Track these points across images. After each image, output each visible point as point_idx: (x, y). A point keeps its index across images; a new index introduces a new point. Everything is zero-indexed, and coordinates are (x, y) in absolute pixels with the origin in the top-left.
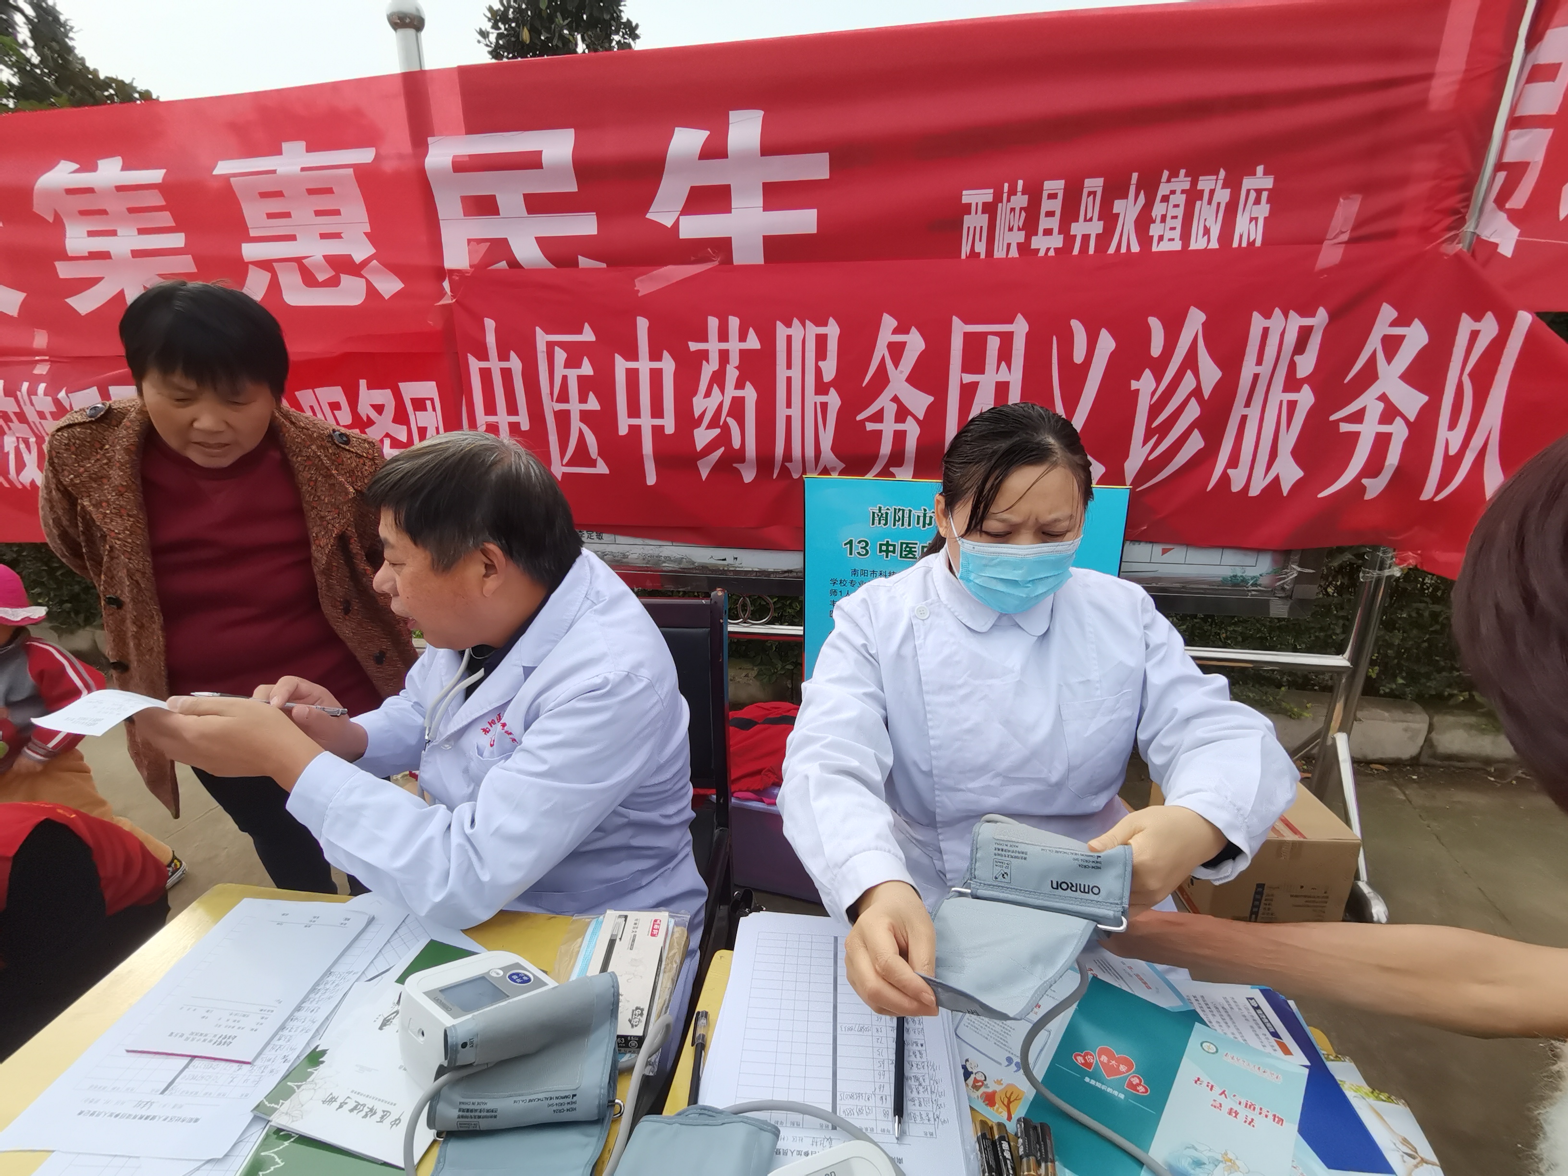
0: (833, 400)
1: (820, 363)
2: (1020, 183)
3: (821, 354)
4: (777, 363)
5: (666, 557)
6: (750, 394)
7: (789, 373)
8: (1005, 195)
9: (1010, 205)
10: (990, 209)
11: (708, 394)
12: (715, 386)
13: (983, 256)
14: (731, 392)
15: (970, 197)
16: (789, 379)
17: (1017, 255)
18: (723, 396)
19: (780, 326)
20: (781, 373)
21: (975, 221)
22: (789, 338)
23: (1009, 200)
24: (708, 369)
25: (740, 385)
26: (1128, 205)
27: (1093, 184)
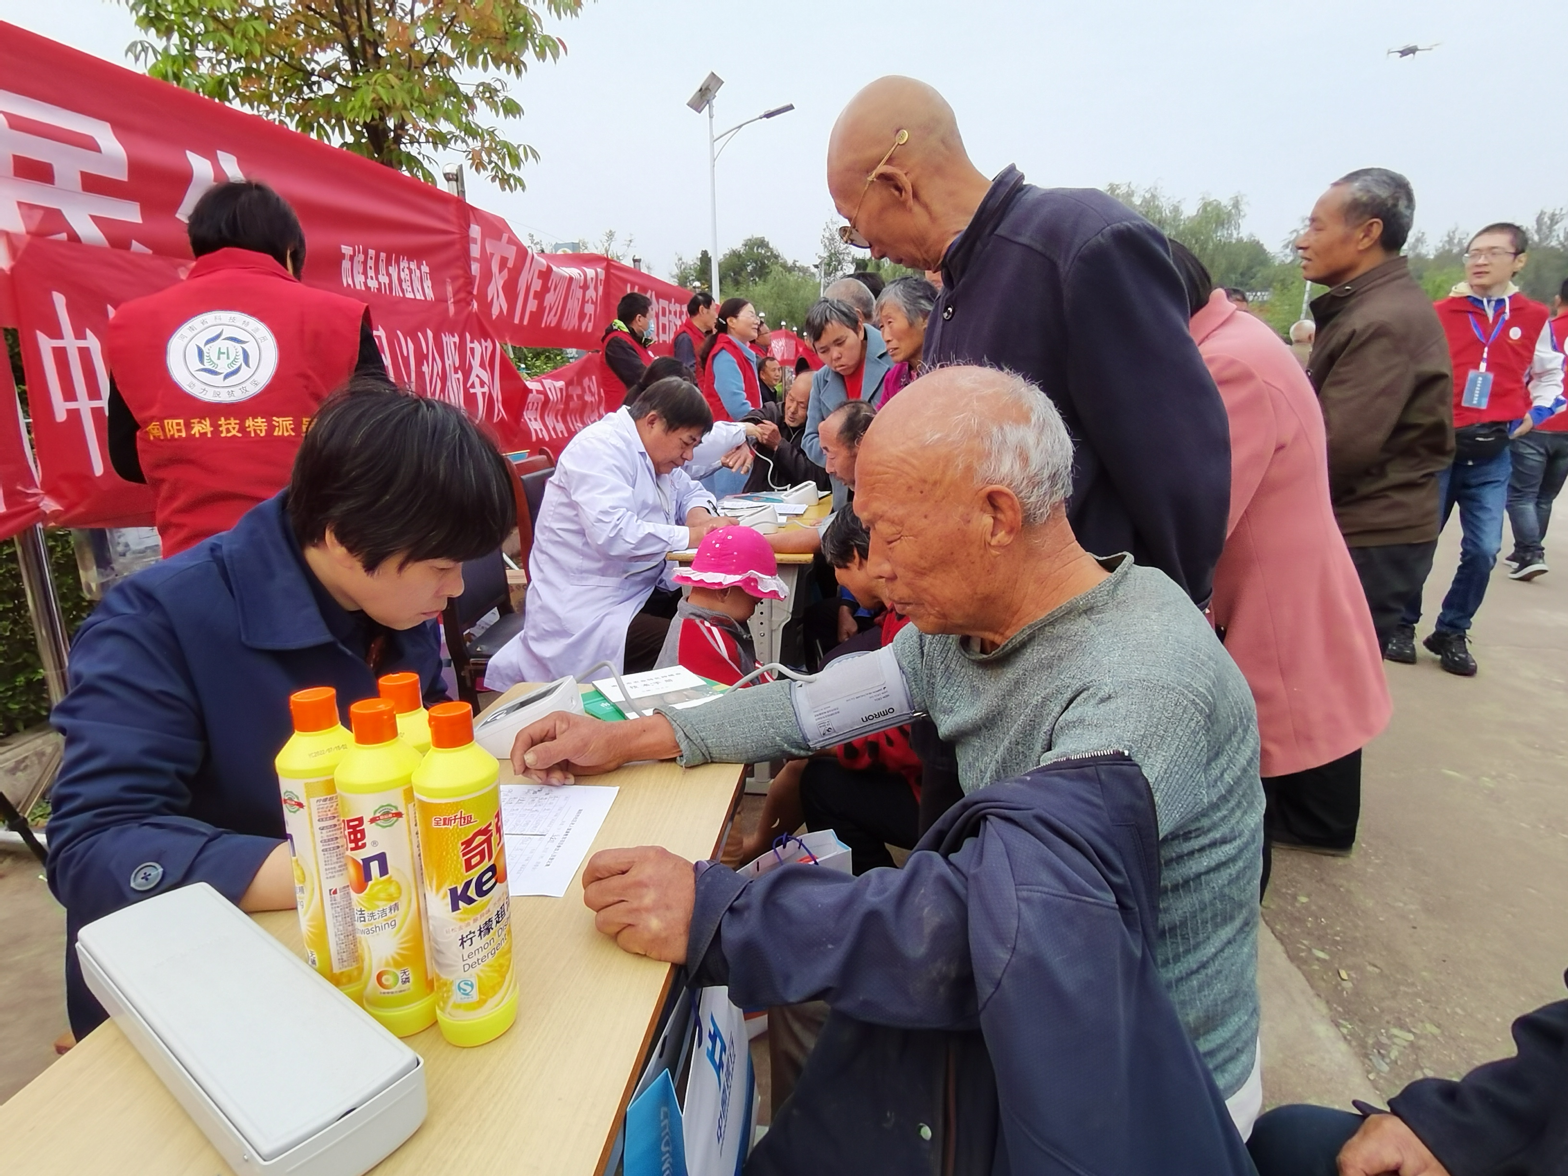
2: (361, 247)
8: (357, 253)
9: (358, 259)
10: (352, 259)
13: (352, 287)
15: (347, 250)
17: (364, 288)
21: (346, 264)
23: (358, 256)
26: (393, 270)
27: (383, 255)
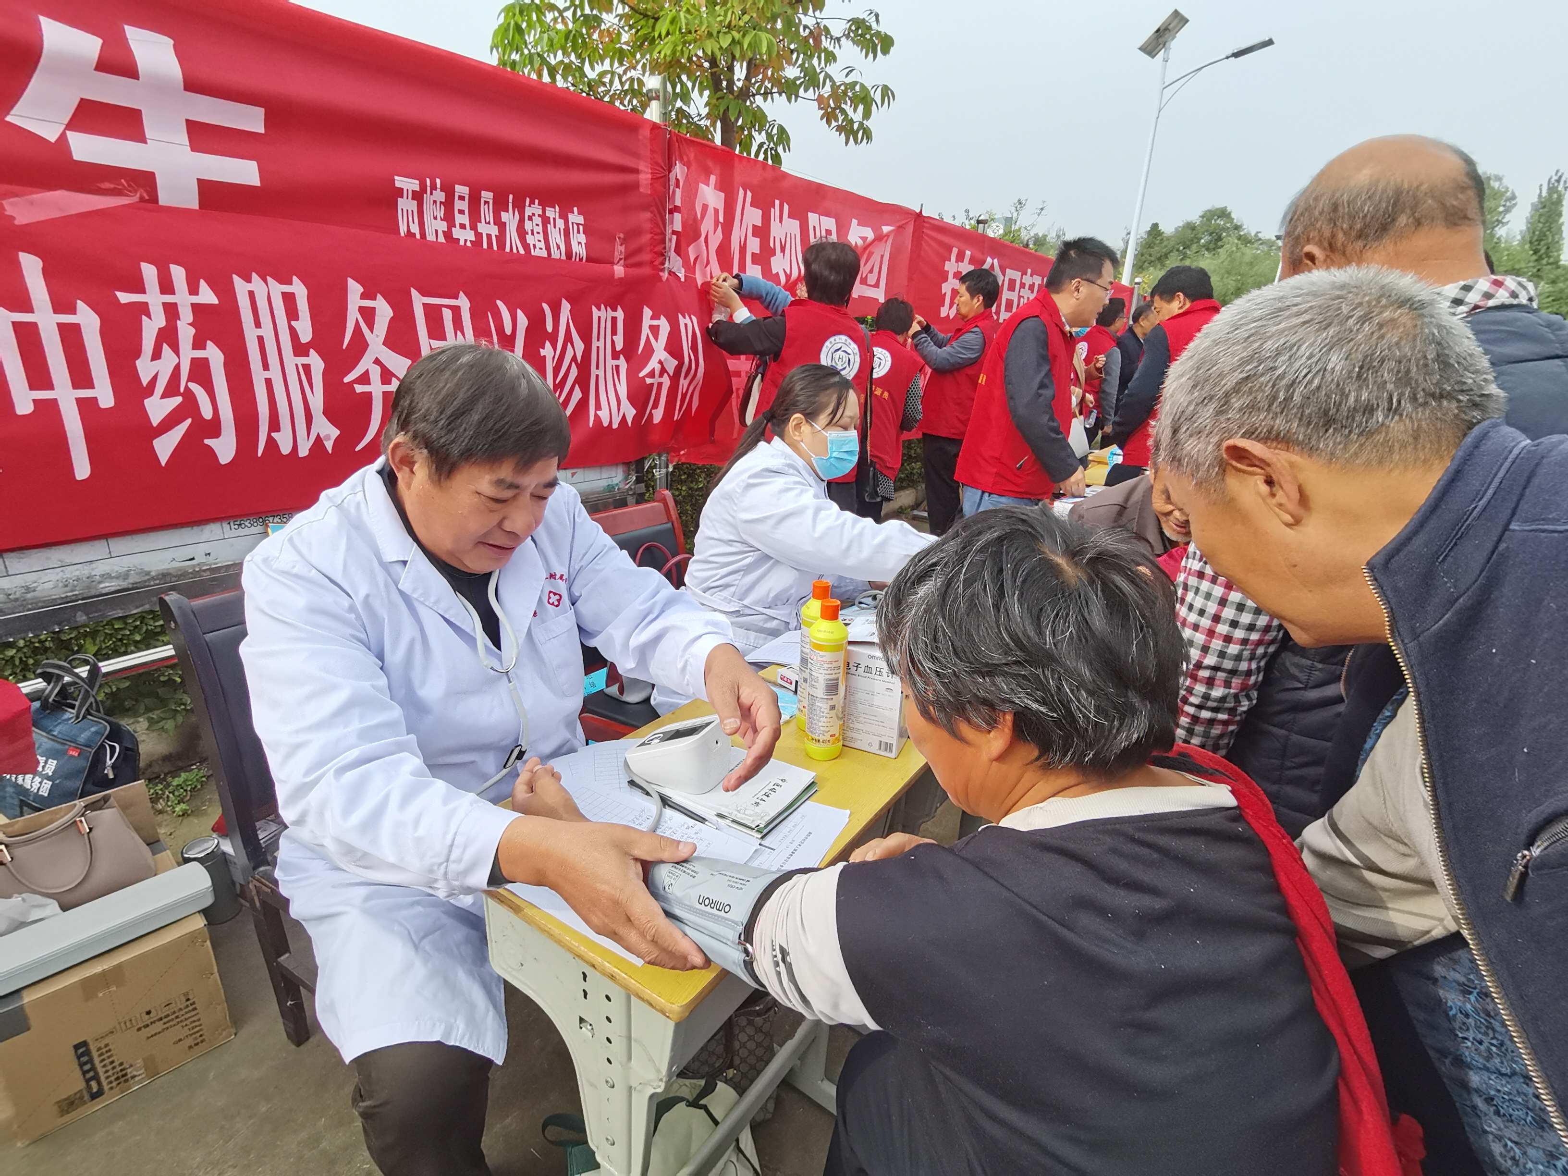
0: (316, 362)
1: (293, 323)
2: (438, 181)
3: (292, 313)
4: (243, 320)
5: (102, 576)
6: (214, 354)
7: (259, 332)
8: (429, 189)
9: (433, 198)
10: (418, 196)
11: (157, 355)
12: (165, 346)
13: (418, 236)
14: (188, 353)
15: (400, 182)
16: (261, 339)
17: (444, 241)
18: (179, 357)
19: (237, 280)
20: (250, 334)
21: (406, 205)
22: (251, 294)
23: (431, 194)
24: (151, 327)
25: (198, 344)
26: (510, 218)
27: (487, 195)
